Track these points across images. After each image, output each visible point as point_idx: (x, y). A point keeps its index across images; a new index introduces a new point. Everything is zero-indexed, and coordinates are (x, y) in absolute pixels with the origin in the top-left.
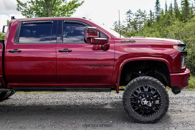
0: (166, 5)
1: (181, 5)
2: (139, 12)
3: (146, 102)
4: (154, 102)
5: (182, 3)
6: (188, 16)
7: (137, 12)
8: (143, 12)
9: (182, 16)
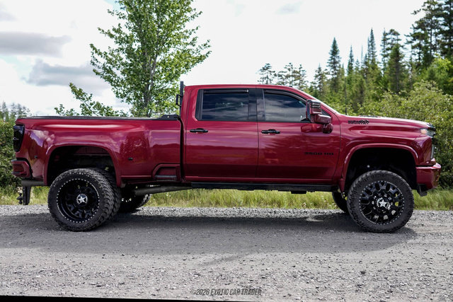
0: (351, 57)
1: (382, 57)
2: (289, 70)
3: (383, 204)
4: (394, 204)
5: (384, 52)
6: (400, 82)
7: (286, 70)
8: (298, 70)
9: (388, 82)
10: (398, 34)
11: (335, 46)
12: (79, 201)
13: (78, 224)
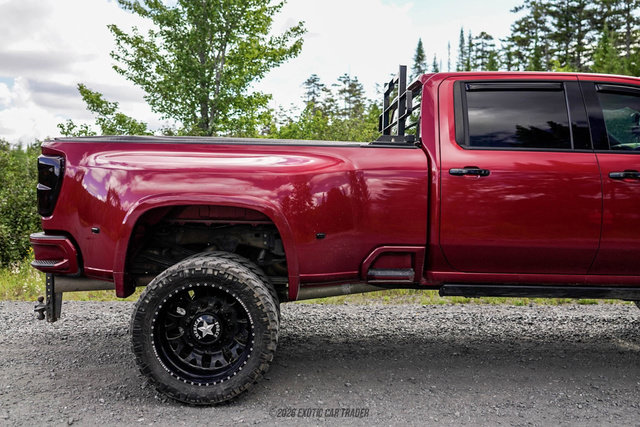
2: (345, 82)
7: (339, 83)
10: (491, 38)
11: (420, 50)
12: (200, 333)
13: (203, 390)
